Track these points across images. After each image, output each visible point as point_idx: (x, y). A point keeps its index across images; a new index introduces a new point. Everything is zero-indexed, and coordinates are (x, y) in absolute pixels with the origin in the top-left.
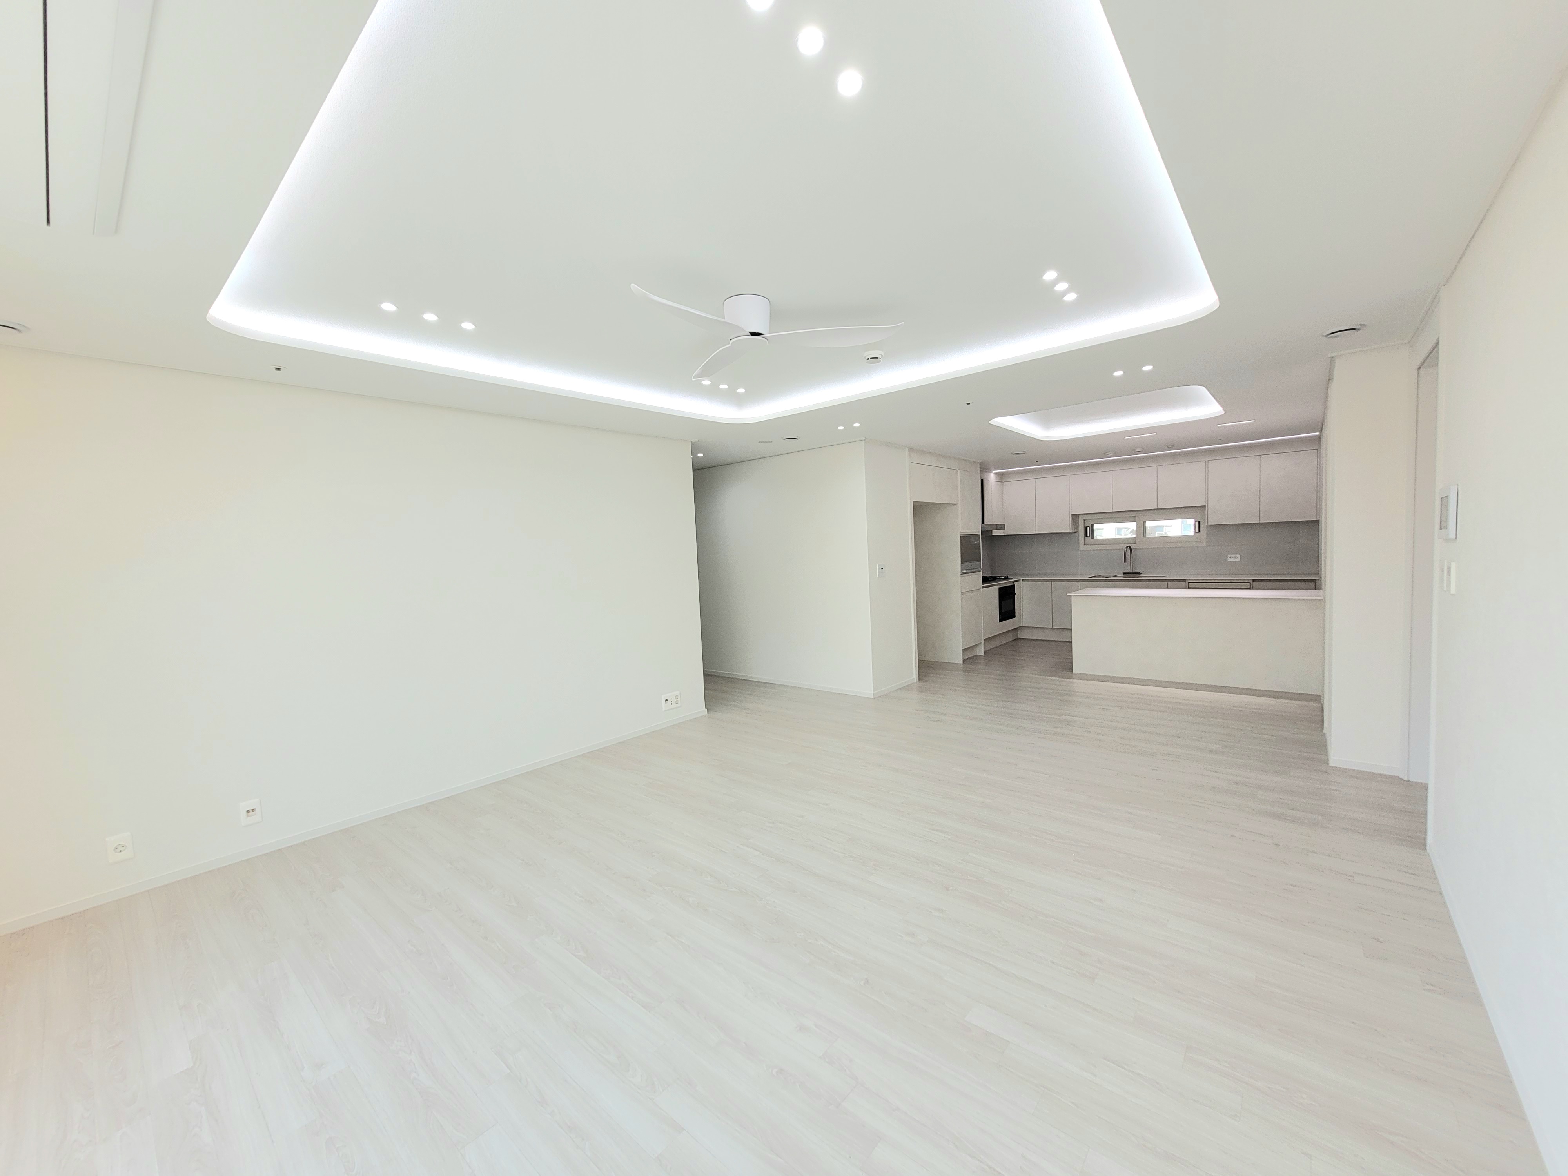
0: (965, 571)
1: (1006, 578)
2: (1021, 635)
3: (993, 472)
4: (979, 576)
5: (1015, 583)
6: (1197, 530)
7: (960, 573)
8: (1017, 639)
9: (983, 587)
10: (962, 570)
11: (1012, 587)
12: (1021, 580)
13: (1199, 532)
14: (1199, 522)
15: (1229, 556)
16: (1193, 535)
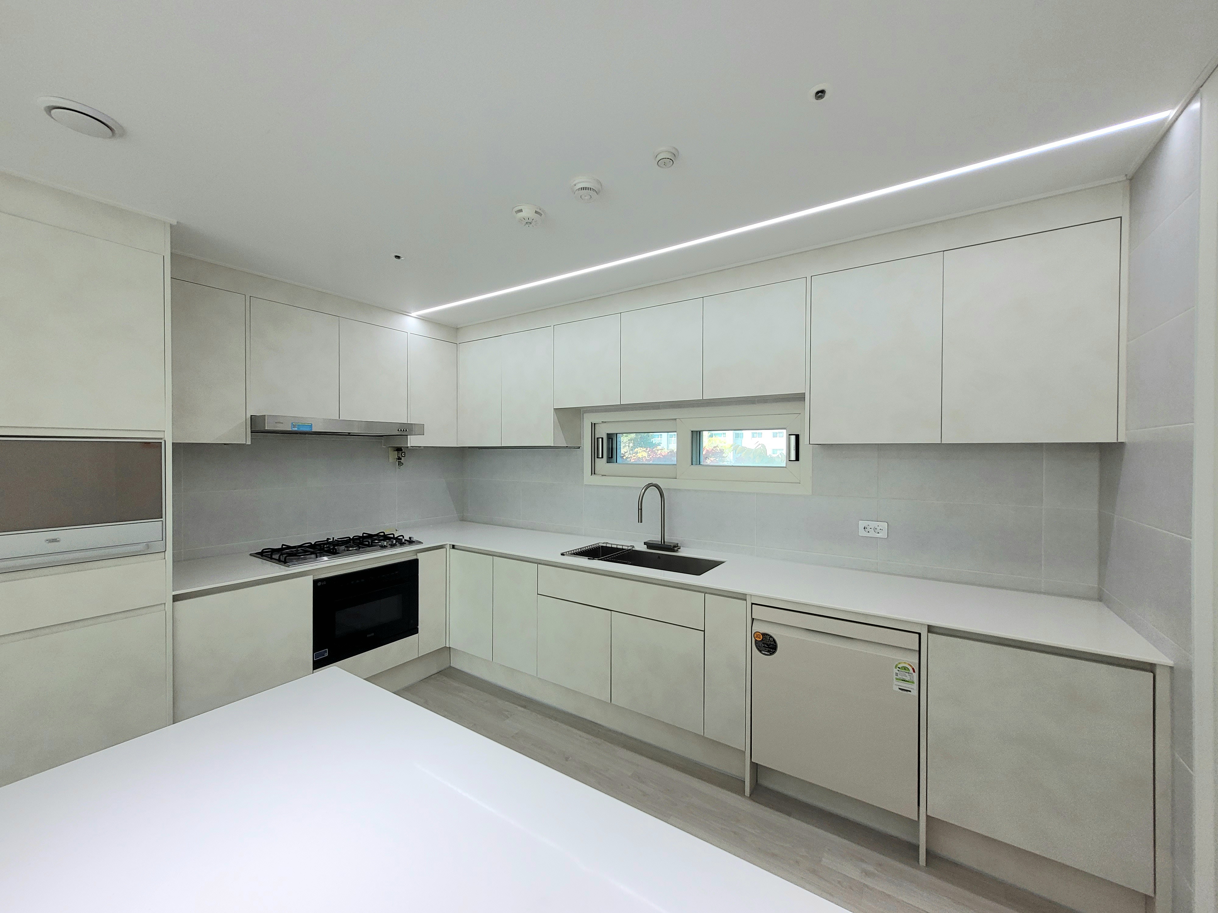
3: (414, 314)
5: (421, 554)
6: (793, 457)
12: (450, 546)
13: (797, 459)
14: (797, 437)
15: (862, 524)
16: (785, 466)
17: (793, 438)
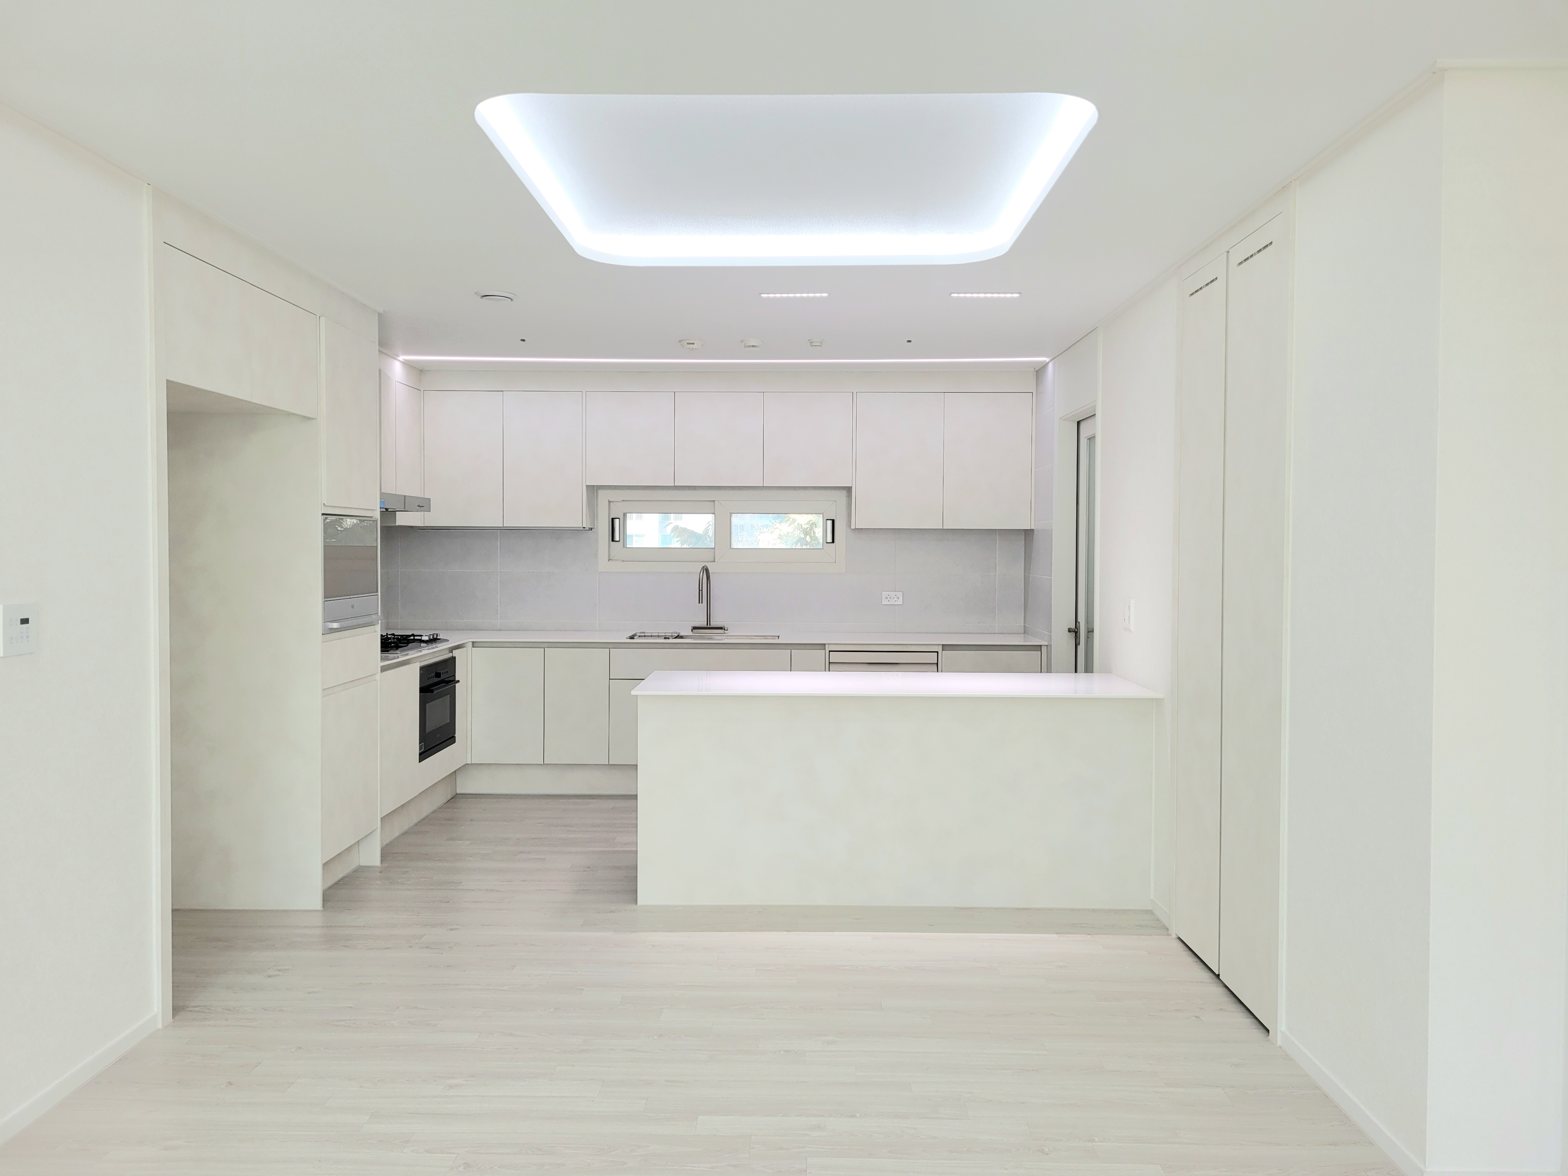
0: (335, 625)
1: (434, 640)
2: (466, 786)
3: (401, 358)
4: (373, 637)
5: (456, 653)
6: (830, 539)
7: (320, 632)
8: (456, 798)
9: (384, 669)
10: (326, 621)
11: (450, 663)
12: (471, 644)
13: (833, 542)
14: (833, 521)
15: (885, 594)
16: (822, 547)
17: (829, 523)
